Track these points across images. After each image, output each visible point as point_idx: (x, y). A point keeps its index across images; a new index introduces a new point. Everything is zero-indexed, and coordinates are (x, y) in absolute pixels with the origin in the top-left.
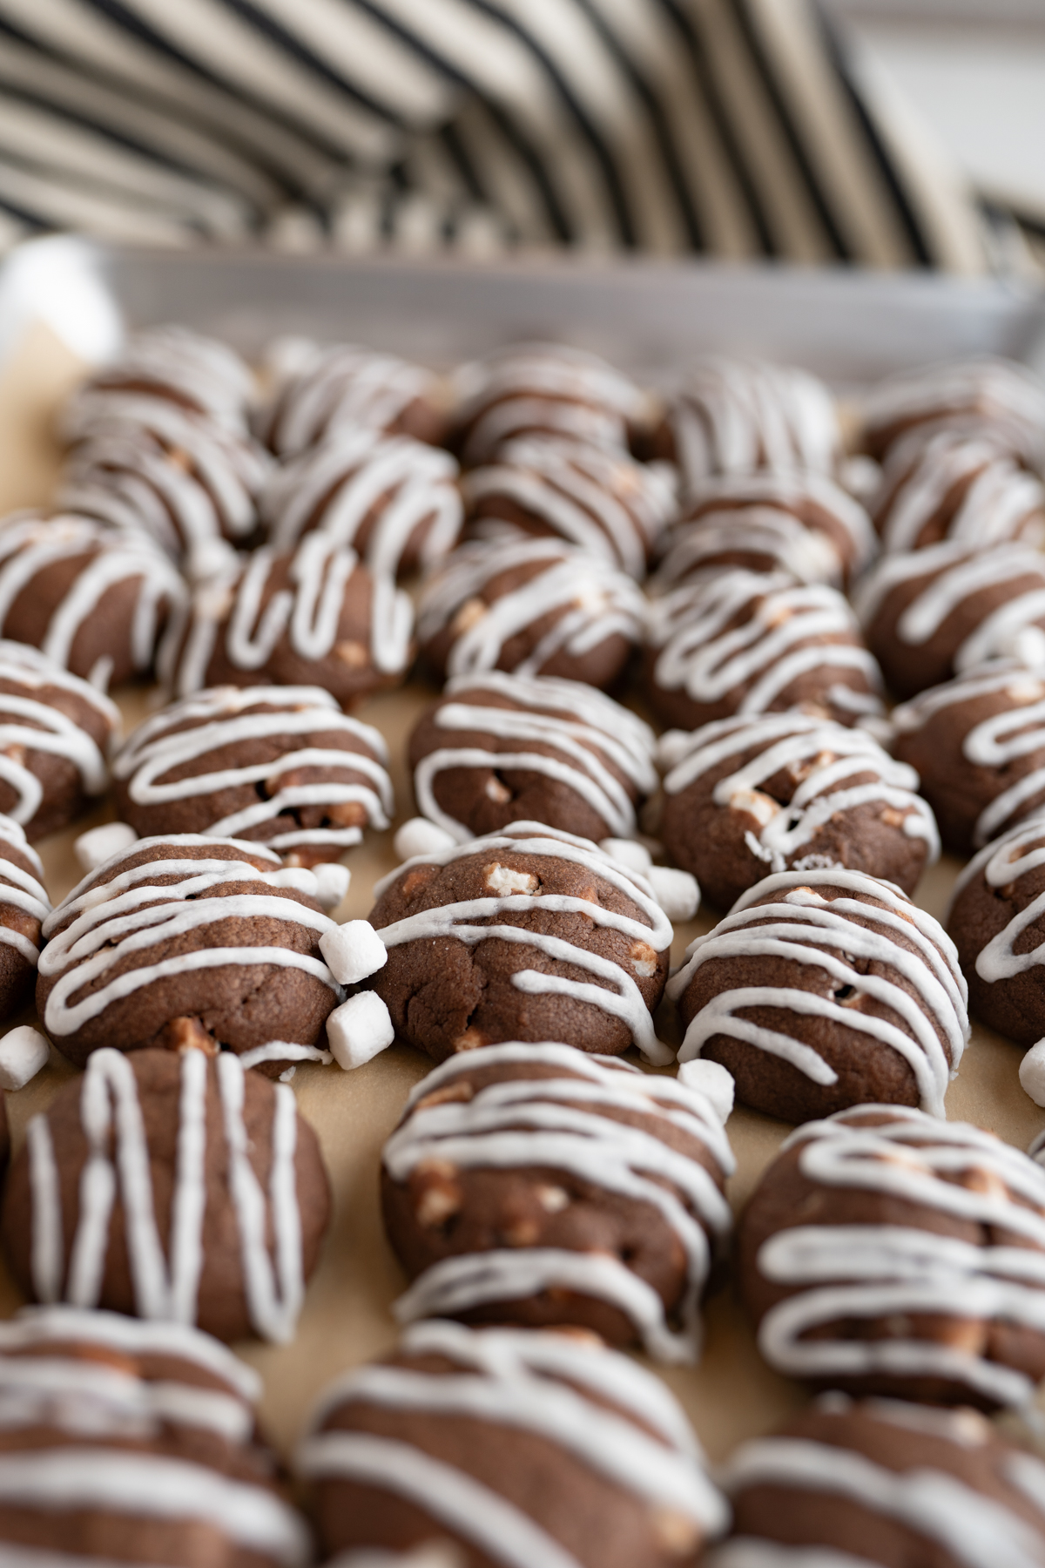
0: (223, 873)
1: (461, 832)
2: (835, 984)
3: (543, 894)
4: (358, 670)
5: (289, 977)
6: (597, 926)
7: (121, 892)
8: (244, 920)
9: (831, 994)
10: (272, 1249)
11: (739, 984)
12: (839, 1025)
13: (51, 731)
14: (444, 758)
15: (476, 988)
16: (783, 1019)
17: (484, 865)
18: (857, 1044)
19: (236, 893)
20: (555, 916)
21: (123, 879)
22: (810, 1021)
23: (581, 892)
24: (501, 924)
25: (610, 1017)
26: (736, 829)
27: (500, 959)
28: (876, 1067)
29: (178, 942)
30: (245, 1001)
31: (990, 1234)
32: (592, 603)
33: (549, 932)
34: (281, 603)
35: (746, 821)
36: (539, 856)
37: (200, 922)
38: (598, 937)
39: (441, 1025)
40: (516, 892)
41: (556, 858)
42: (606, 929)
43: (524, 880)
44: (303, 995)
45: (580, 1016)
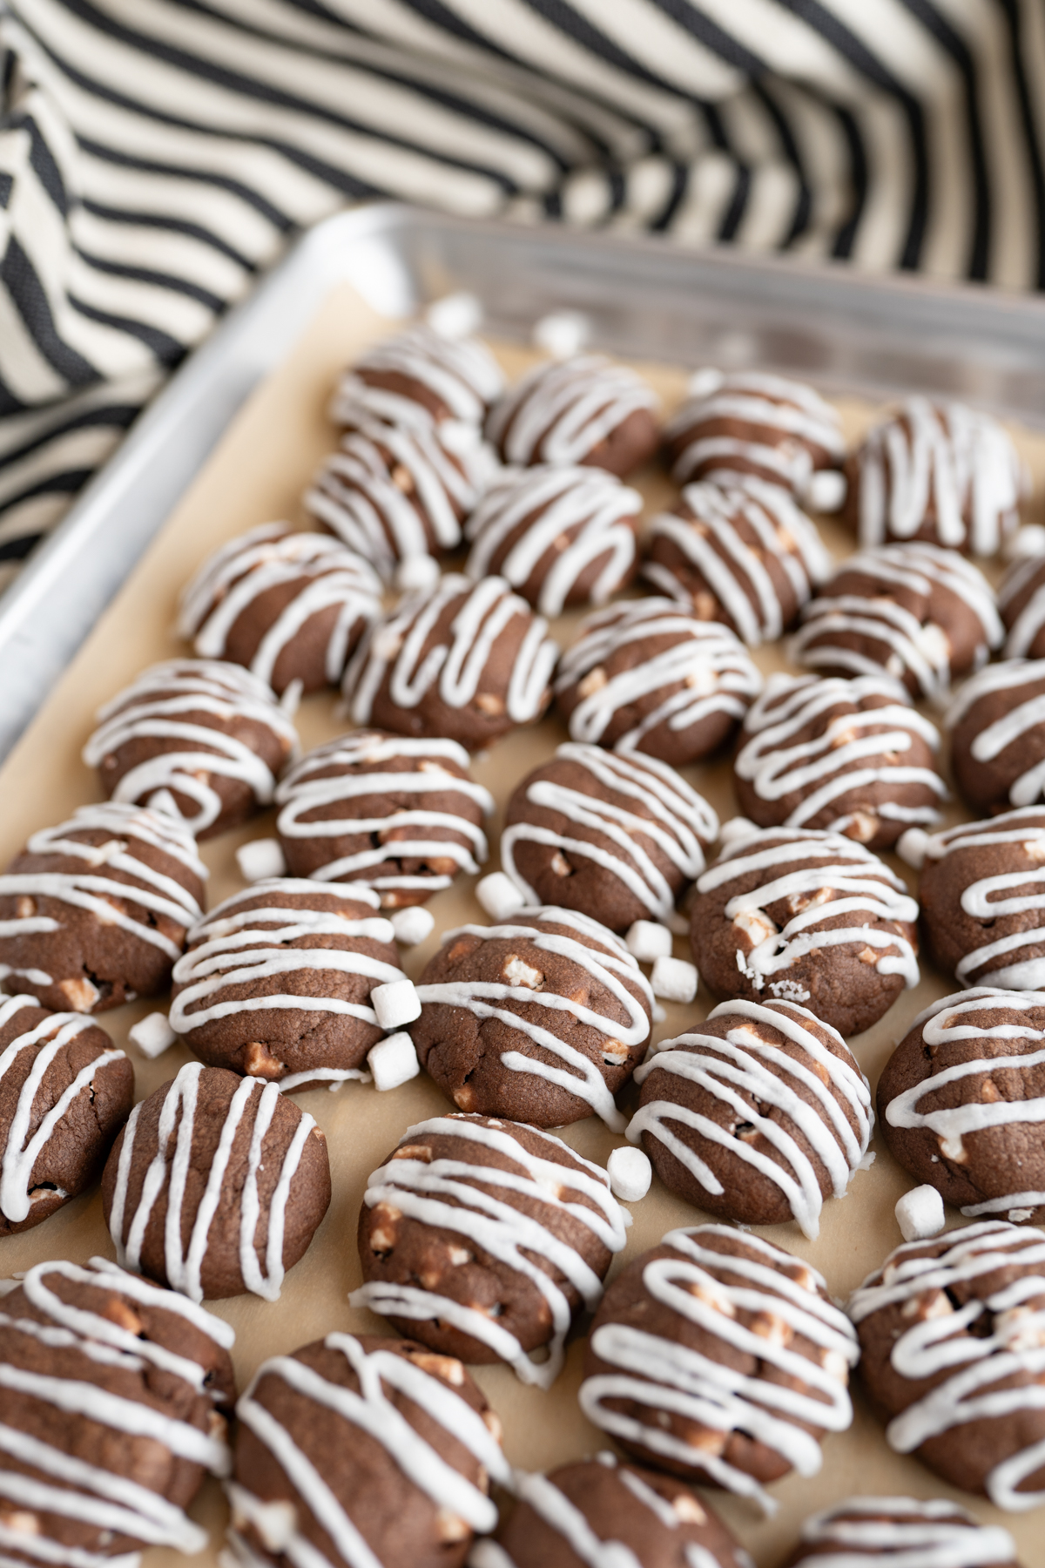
0: (313, 924)
1: (529, 893)
2: (738, 1120)
3: (542, 991)
4: (492, 719)
5: (339, 1022)
6: (580, 1023)
7: (237, 930)
8: (316, 971)
9: (732, 1127)
10: (262, 1247)
11: (670, 1098)
12: (732, 1153)
13: (231, 758)
14: (523, 831)
15: (475, 1056)
16: (692, 1137)
17: (508, 953)
18: (742, 1171)
19: (318, 946)
20: (547, 1011)
21: (240, 919)
22: (710, 1145)
23: (573, 993)
24: (504, 1009)
25: (574, 1097)
26: (732, 945)
27: (497, 1038)
28: (754, 1191)
29: (264, 983)
30: (302, 1037)
31: (761, 1368)
32: (703, 683)
33: (539, 1024)
34: (439, 654)
35: (742, 941)
36: (552, 954)
37: (282, 970)
38: (579, 1033)
39: (447, 1076)
40: (524, 985)
41: (565, 958)
42: (587, 1026)
43: (532, 975)
44: (349, 1035)
45: (548, 1094)
